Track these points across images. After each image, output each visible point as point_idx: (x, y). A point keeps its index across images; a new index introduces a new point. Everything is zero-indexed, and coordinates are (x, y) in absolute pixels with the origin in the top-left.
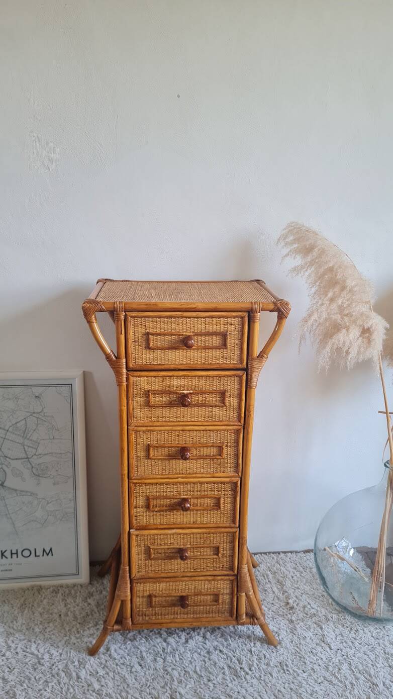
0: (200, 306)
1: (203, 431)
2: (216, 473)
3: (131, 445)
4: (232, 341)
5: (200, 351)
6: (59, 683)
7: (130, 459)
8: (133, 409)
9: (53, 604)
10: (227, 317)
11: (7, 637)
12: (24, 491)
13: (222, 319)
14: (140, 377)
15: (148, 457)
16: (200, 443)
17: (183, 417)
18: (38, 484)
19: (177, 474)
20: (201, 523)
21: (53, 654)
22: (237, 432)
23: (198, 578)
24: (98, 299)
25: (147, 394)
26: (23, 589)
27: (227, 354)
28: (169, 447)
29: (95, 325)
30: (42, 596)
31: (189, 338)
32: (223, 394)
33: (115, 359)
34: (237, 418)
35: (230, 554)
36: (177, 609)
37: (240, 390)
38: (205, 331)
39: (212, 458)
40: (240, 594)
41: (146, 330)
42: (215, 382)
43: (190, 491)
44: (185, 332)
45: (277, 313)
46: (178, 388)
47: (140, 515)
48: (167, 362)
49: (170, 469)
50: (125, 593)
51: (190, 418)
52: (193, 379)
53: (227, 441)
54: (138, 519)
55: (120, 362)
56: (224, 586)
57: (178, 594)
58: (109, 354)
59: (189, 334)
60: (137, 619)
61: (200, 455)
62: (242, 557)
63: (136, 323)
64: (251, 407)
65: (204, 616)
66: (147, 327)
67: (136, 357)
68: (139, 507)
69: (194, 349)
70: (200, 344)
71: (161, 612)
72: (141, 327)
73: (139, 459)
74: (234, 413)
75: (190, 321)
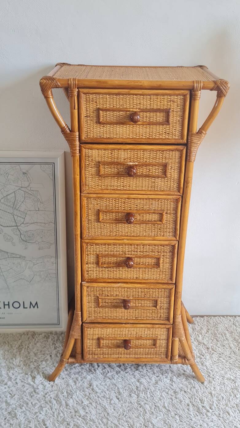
0: (146, 84)
1: (146, 199)
2: (156, 236)
3: (83, 210)
4: (174, 118)
5: (145, 126)
6: (52, 409)
7: (82, 222)
8: (86, 178)
9: (45, 347)
10: (170, 95)
11: (8, 370)
12: (14, 254)
13: (166, 97)
14: (91, 149)
15: (98, 220)
16: (143, 210)
17: (129, 187)
18: (26, 248)
19: (123, 236)
20: (143, 279)
21: (46, 385)
22: (177, 201)
23: (138, 325)
24: (54, 77)
25: (98, 164)
26: (20, 334)
27: (169, 129)
28: (116, 212)
29: (52, 100)
30: (35, 340)
31: (135, 113)
32: (165, 166)
33: (69, 132)
34: (177, 188)
35: (167, 307)
36: (122, 350)
37: (180, 163)
38: (150, 108)
39: (153, 223)
40: (174, 339)
41: (97, 106)
42: (158, 155)
43: (134, 251)
44: (132, 108)
45: (217, 91)
46: (124, 160)
47: (91, 270)
48: (115, 136)
49: (117, 232)
50: (78, 333)
51: (136, 187)
52: (139, 153)
53: (167, 209)
54: (89, 273)
55: (73, 135)
56: (161, 333)
57: (122, 338)
58: (64, 127)
59: (135, 110)
60: (88, 357)
61: (143, 220)
62: (177, 308)
63: (88, 99)
64: (189, 179)
65: (144, 356)
66: (98, 103)
67: (88, 131)
68: (90, 263)
69: (140, 125)
70: (145, 120)
71: (108, 352)
72: (93, 103)
73: (91, 222)
74: (174, 184)
75: (137, 98)
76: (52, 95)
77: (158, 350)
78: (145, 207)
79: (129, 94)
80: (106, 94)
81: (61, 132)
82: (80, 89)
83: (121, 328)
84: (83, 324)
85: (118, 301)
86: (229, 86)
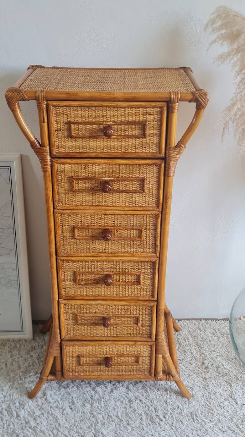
0: (119, 96)
1: (124, 215)
2: (135, 253)
3: (57, 227)
4: (151, 131)
5: (120, 140)
6: (2, 420)
7: (57, 239)
8: (59, 193)
10: (146, 107)
13: (141, 109)
14: (64, 164)
15: (73, 237)
17: (105, 202)
19: (101, 253)
20: (123, 296)
22: (156, 217)
23: (120, 343)
24: (21, 88)
25: (71, 180)
27: (146, 143)
28: (92, 229)
29: (19, 114)
31: (109, 127)
32: (142, 181)
33: (39, 146)
34: (156, 204)
35: (149, 324)
36: (103, 367)
37: (159, 178)
38: (125, 121)
39: (132, 239)
40: (158, 356)
41: (68, 119)
42: (134, 170)
43: (113, 268)
44: (106, 121)
45: (196, 103)
46: (99, 174)
47: (68, 288)
48: (88, 150)
49: (94, 248)
50: (57, 351)
51: (112, 202)
52: (114, 167)
53: (146, 225)
54: (66, 290)
55: (43, 150)
56: (144, 350)
57: (103, 356)
58: (34, 141)
59: (108, 123)
60: (68, 374)
61: (121, 237)
62: (160, 326)
63: (58, 112)
64: (168, 194)
65: (127, 373)
66: (69, 116)
67: (59, 145)
68: (67, 280)
69: (114, 138)
70: (120, 134)
71: (89, 370)
72: (63, 116)
73: (66, 238)
74: (153, 200)
75: (110, 110)
76: (19, 108)
77: (141, 367)
78: (123, 223)
79: (102, 107)
80: (77, 106)
81: (30, 147)
82: (49, 102)
83: (102, 345)
84: (62, 342)
85: (97, 318)
86: (208, 98)
